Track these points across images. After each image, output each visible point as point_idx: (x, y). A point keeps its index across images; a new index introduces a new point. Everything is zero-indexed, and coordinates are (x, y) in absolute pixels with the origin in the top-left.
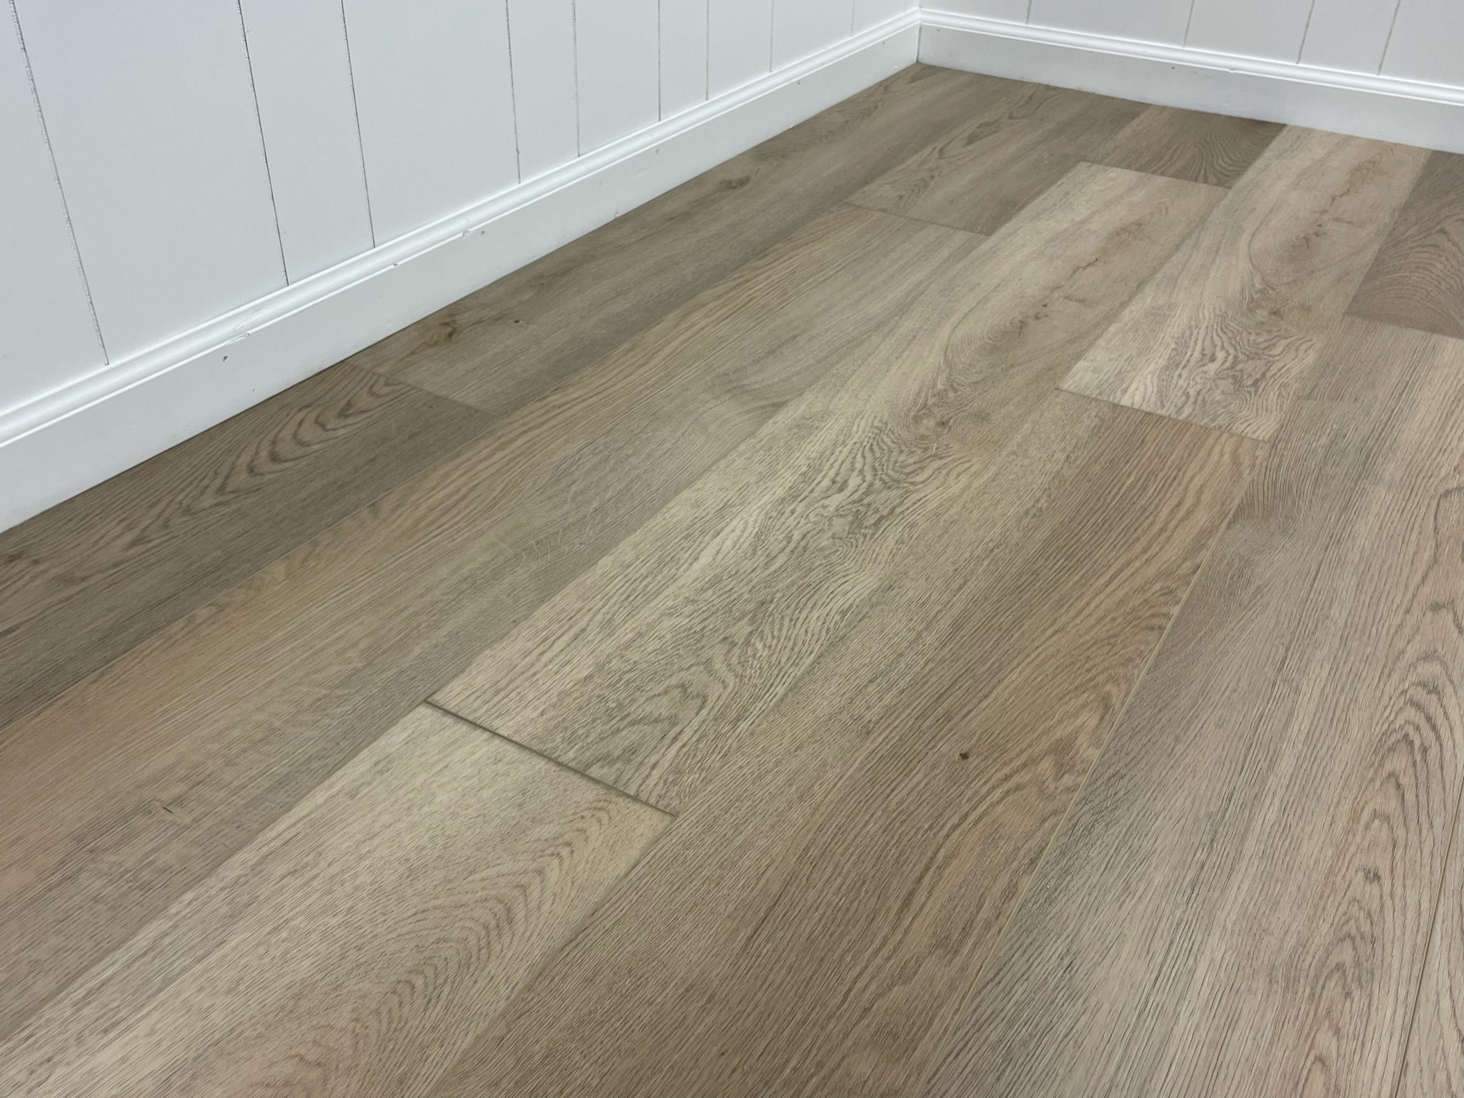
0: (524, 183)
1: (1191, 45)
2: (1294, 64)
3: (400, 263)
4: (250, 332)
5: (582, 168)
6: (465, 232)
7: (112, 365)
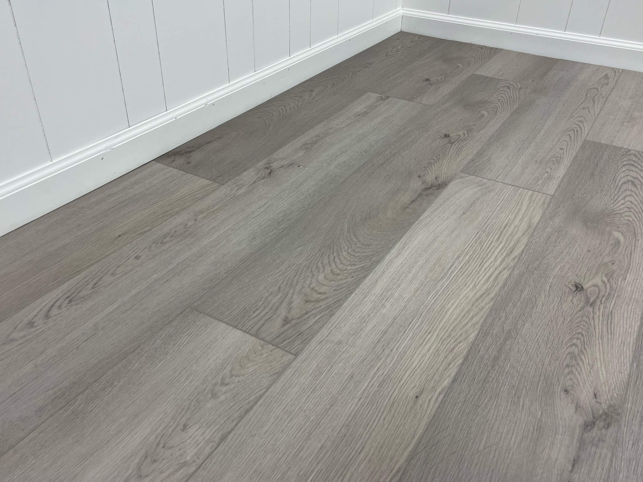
0: (231, 83)
1: (519, 24)
2: (563, 32)
3: (178, 118)
4: (113, 147)
5: (257, 77)
6: (206, 104)
7: (54, 161)
